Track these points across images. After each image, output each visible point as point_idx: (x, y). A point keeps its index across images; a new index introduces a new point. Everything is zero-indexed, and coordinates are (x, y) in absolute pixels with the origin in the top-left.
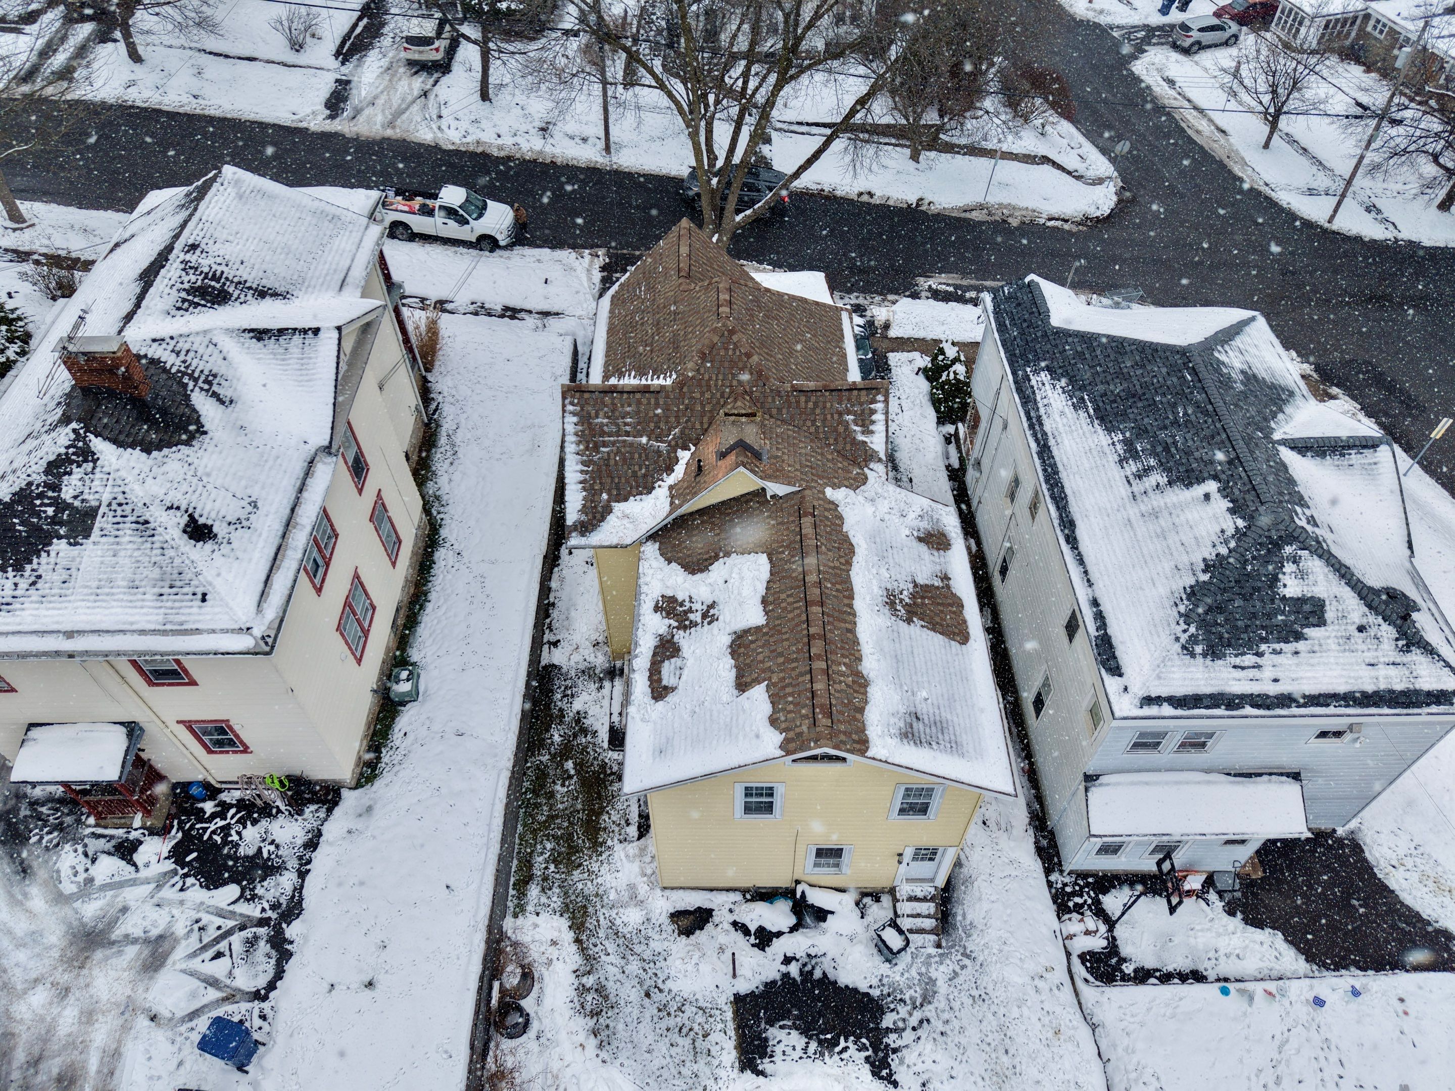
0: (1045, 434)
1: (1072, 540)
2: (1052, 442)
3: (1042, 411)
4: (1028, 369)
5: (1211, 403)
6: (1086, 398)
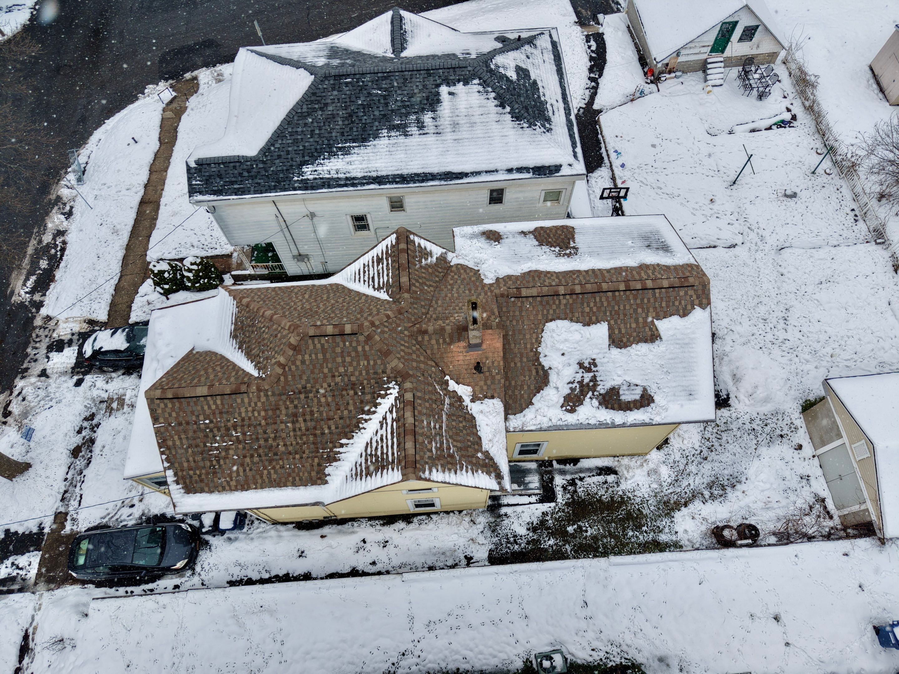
0: (364, 178)
1: (461, 176)
2: (374, 174)
3: (342, 176)
4: (296, 178)
5: (377, 73)
6: (340, 145)
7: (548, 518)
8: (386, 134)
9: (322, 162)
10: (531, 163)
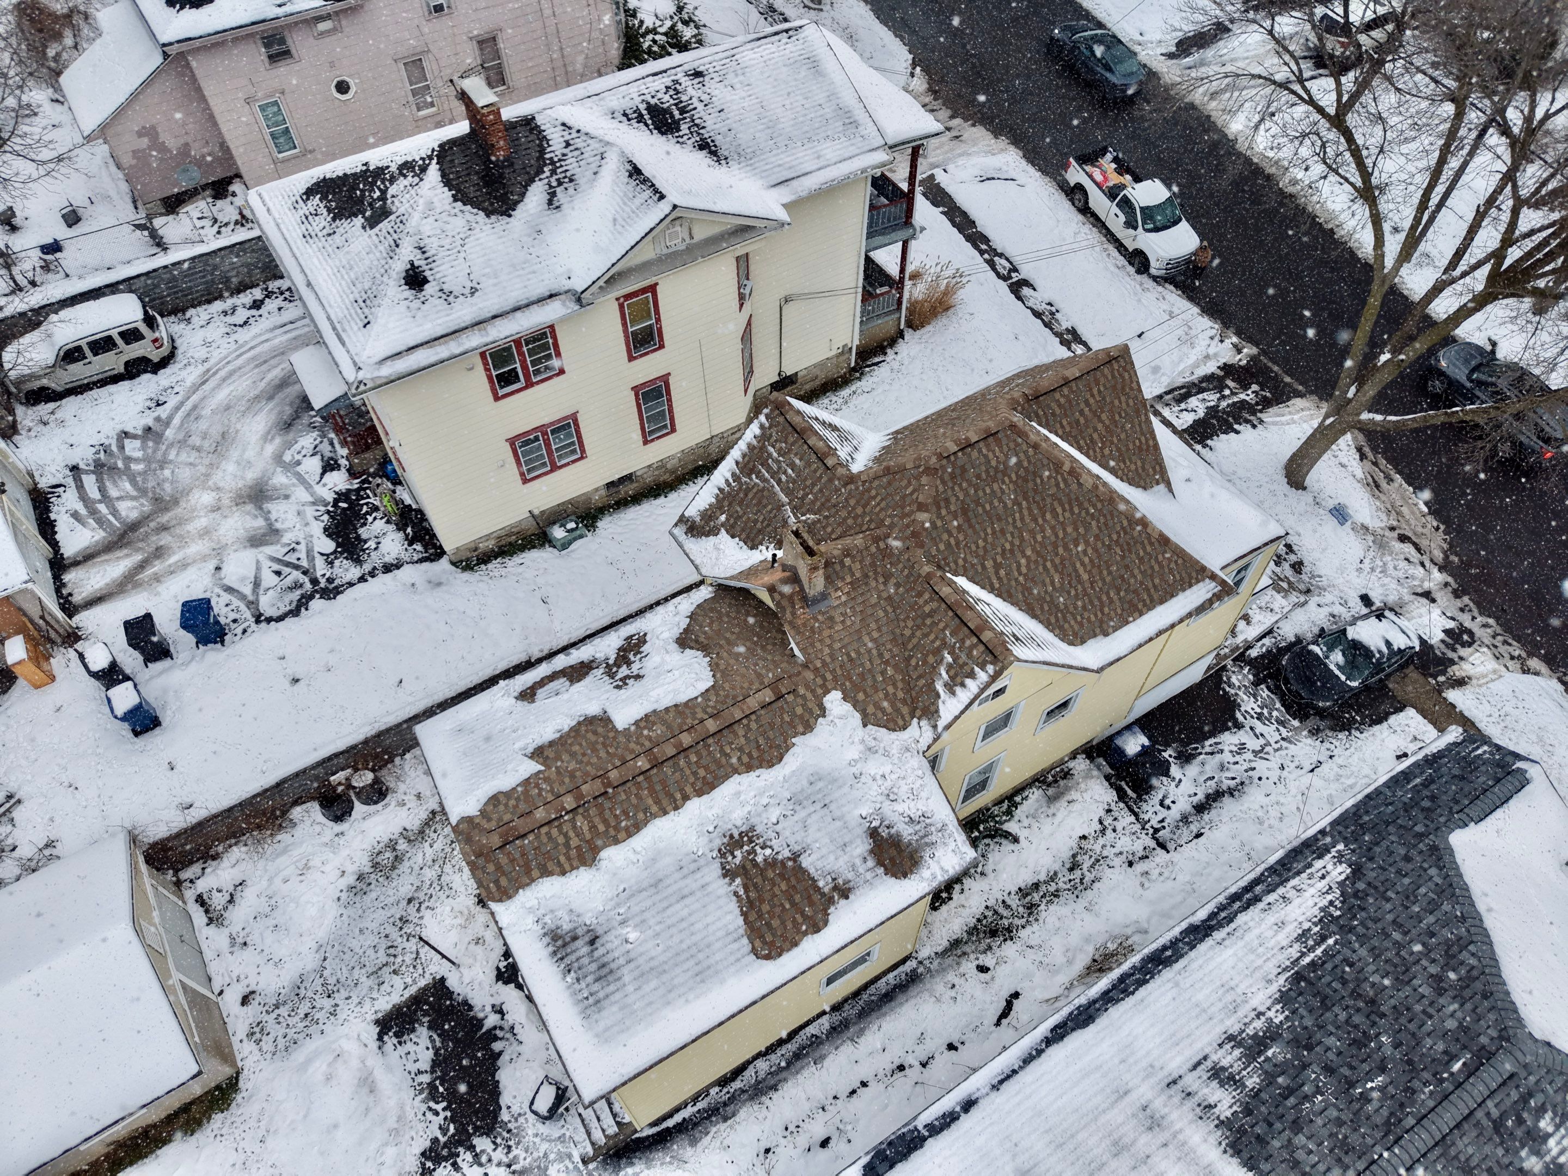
0: (1230, 920)
1: (1058, 1034)
2: (1218, 935)
3: (1271, 898)
4: (1341, 847)
5: (1419, 1121)
6: (1331, 941)
8: (1271, 1014)
9: (1329, 897)
10: (934, 1148)
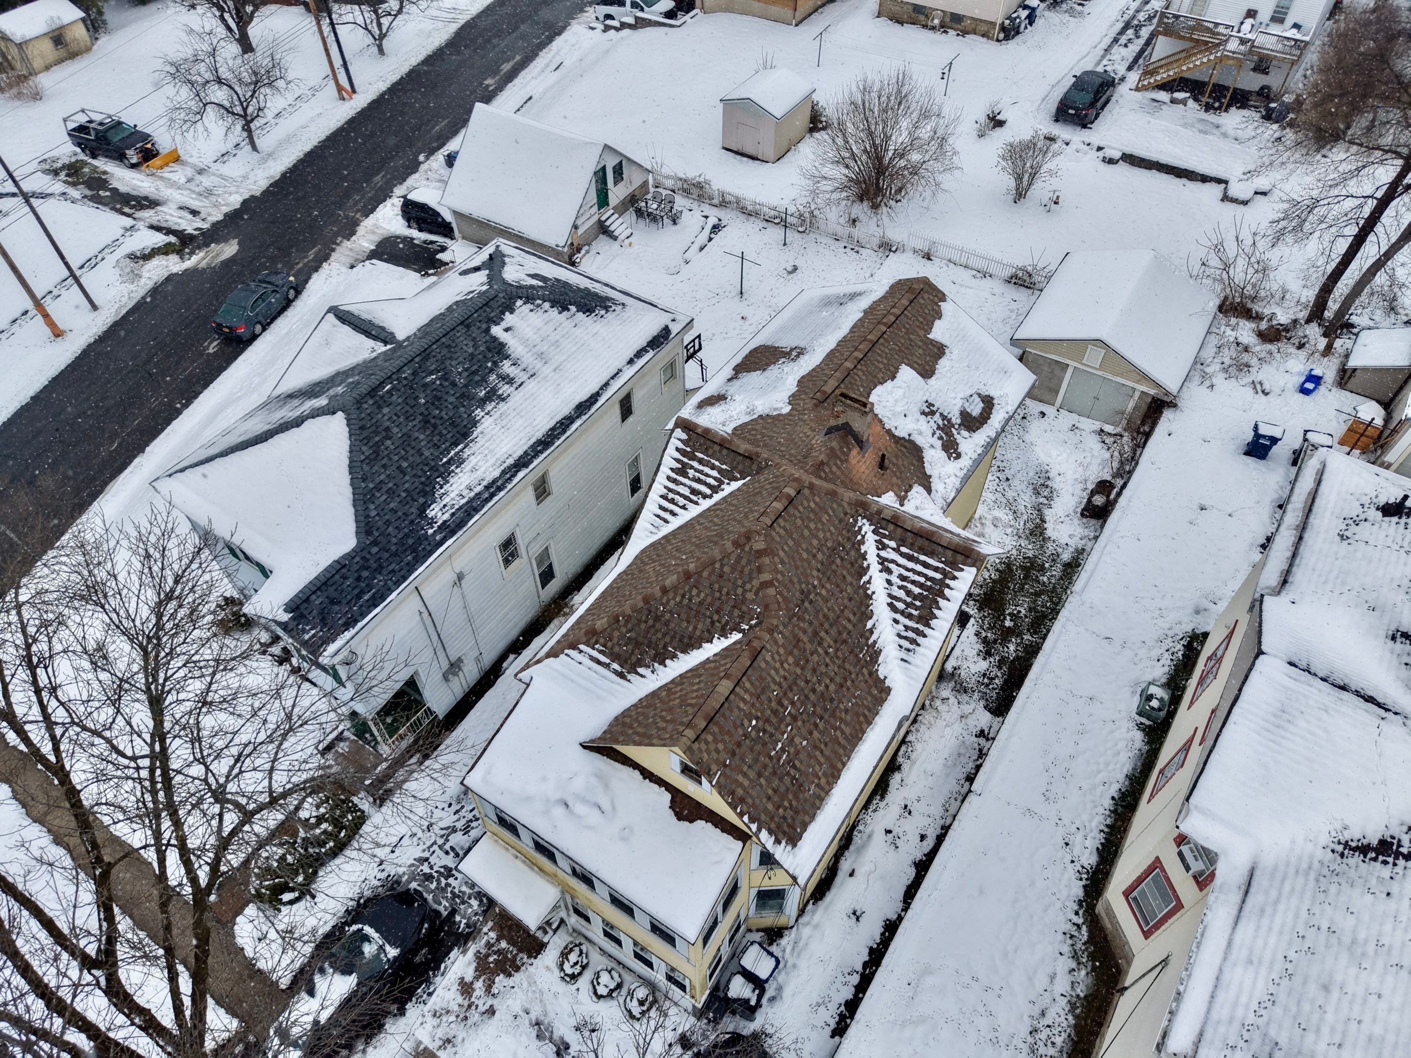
0: (504, 472)
1: (594, 398)
2: (511, 461)
3: (478, 489)
4: (430, 531)
6: (445, 460)
7: (984, 634)
8: (482, 414)
9: (442, 491)
10: (642, 342)
